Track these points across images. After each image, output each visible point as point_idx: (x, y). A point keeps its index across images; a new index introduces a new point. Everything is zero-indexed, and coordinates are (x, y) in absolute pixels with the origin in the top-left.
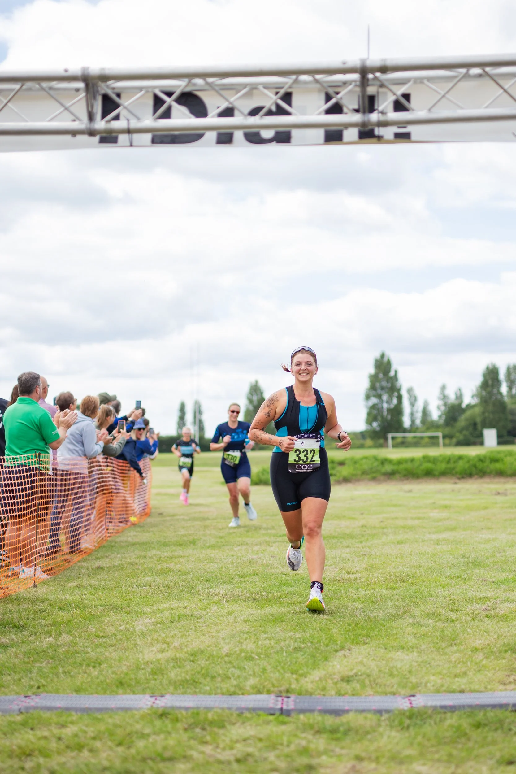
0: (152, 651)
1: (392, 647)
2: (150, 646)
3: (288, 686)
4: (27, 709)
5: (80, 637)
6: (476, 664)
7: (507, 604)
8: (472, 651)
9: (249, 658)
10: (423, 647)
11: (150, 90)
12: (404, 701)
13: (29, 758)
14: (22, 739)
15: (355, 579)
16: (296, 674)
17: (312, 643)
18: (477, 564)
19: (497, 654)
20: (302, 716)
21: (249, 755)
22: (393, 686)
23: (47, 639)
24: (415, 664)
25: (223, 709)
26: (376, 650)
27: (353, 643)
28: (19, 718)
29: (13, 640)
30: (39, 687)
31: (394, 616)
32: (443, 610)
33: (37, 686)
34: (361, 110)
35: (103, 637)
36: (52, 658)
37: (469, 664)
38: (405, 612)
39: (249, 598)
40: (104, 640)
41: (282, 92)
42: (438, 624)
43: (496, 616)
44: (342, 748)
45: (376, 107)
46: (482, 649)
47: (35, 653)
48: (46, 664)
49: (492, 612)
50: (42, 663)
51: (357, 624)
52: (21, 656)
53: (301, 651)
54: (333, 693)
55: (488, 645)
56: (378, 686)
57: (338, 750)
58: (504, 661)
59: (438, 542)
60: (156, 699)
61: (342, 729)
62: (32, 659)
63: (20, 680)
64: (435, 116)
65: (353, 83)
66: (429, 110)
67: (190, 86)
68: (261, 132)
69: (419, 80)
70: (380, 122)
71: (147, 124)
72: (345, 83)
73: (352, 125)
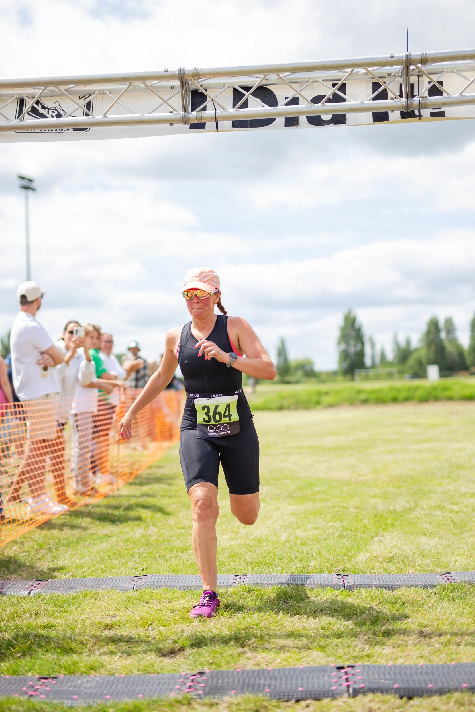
0: (225, 539)
1: (416, 533)
2: (222, 535)
3: (344, 566)
4: (139, 587)
5: (164, 529)
9: (304, 544)
10: (442, 533)
11: (231, 86)
12: (442, 577)
13: (150, 628)
14: (142, 611)
15: (366, 481)
16: (346, 556)
17: (351, 530)
18: (459, 467)
20: (363, 591)
21: (330, 623)
22: (429, 565)
23: (139, 531)
24: (439, 546)
25: (297, 585)
26: (404, 536)
27: (384, 530)
28: (135, 594)
29: (112, 531)
30: (143, 570)
31: (410, 509)
32: (445, 504)
33: (142, 569)
34: (404, 95)
35: (181, 528)
36: (147, 546)
38: (416, 506)
39: (288, 496)
40: (183, 531)
41: (340, 83)
42: (446, 514)
47: (132, 541)
48: (143, 550)
50: (140, 549)
51: (381, 516)
52: (122, 544)
53: (344, 537)
54: (382, 571)
56: (417, 565)
59: (420, 451)
60: (240, 578)
61: (399, 601)
62: (130, 546)
63: (126, 563)
64: (466, 98)
65: (396, 75)
66: (461, 93)
67: (264, 80)
68: (321, 116)
69: (450, 70)
70: (421, 105)
71: (230, 112)
72: (389, 74)
73: (397, 108)
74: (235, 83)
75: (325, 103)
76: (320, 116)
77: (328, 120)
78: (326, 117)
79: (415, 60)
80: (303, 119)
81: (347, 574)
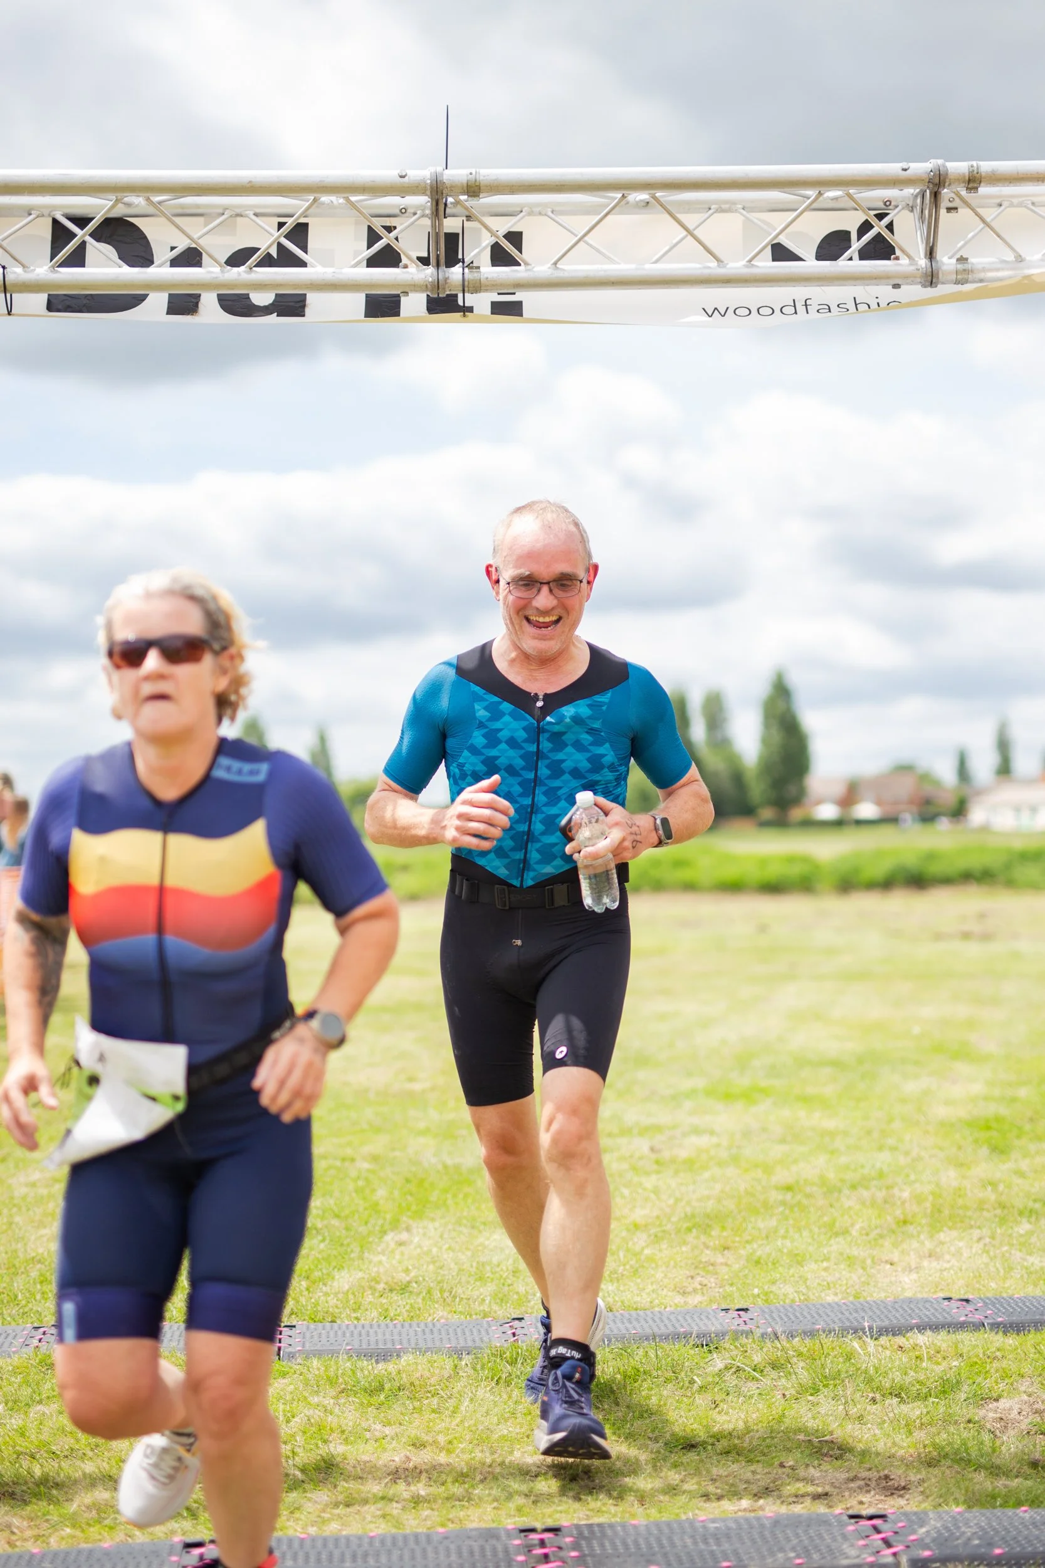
0: (41, 1237)
1: (484, 1224)
2: (38, 1227)
6: (635, 1254)
7: (694, 1140)
8: (628, 1230)
11: (46, 212)
12: (502, 1329)
17: (340, 1216)
19: (673, 1236)
20: (315, 1362)
22: (483, 1300)
26: (454, 1230)
27: (416, 1214)
34: (433, 260)
37: (621, 1254)
41: (290, 222)
43: (673, 1161)
44: (387, 1423)
45: (460, 256)
46: (646, 1226)
49: (666, 1154)
51: (422, 1181)
53: (319, 1233)
54: (375, 1314)
55: (658, 1217)
56: (458, 1299)
57: (378, 1427)
58: (684, 1249)
60: (44, 1333)
61: (387, 1386)
64: (566, 274)
65: (419, 212)
66: (555, 264)
67: (120, 205)
68: (251, 296)
69: (537, 210)
70: (466, 283)
71: (38, 275)
72: (403, 211)
73: (416, 287)
74: (55, 207)
75: (255, 266)
76: (248, 294)
77: (267, 304)
78: (262, 299)
79: (452, 187)
80: (209, 302)
81: (294, 1324)
